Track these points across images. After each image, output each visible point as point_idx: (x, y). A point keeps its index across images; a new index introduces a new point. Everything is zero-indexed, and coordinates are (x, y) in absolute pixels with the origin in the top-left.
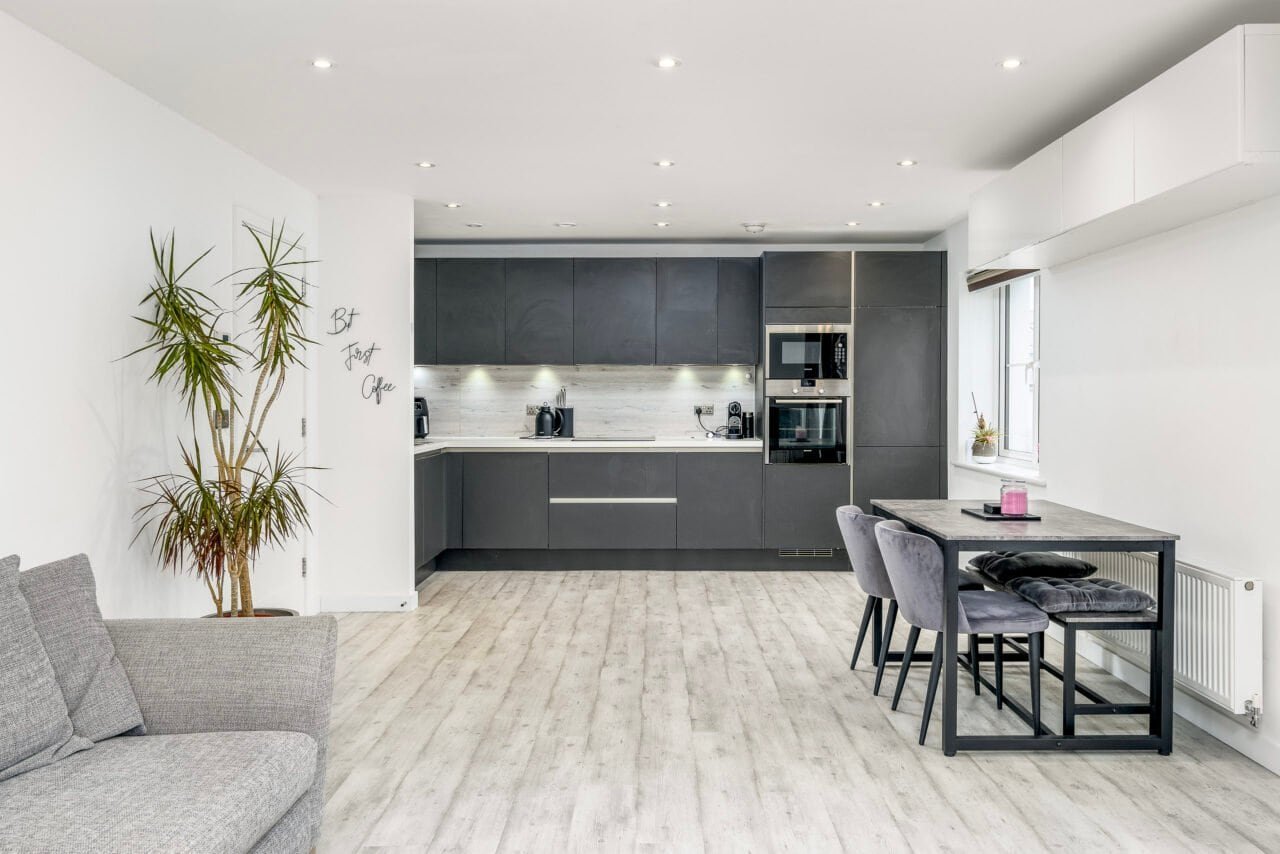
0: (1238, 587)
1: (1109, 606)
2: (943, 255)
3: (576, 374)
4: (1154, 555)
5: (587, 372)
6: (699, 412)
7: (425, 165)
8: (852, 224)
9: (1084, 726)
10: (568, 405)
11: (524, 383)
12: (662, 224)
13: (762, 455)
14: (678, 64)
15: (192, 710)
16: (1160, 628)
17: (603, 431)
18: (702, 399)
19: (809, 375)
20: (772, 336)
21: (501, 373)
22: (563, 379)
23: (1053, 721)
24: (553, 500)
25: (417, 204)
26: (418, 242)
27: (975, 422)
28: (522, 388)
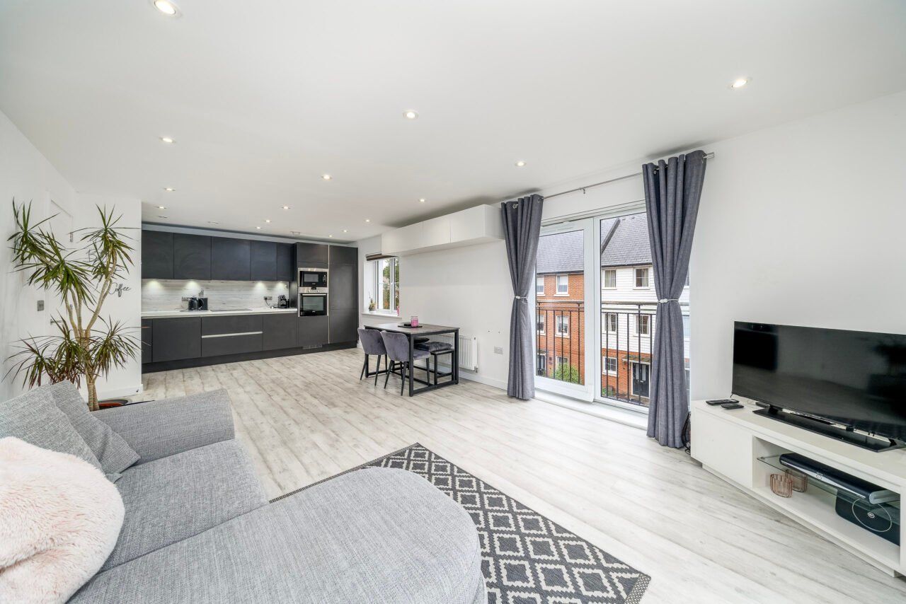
0: (473, 339)
1: (443, 348)
2: (357, 249)
3: (209, 284)
4: (454, 333)
5: (213, 283)
6: (266, 299)
7: (169, 189)
8: (331, 236)
9: (440, 381)
10: (205, 297)
11: (180, 288)
12: (258, 228)
13: (297, 313)
14: (331, 178)
15: (167, 444)
16: (455, 354)
17: (222, 307)
18: (268, 294)
19: (314, 286)
20: (301, 272)
21: (167, 283)
22: (203, 286)
23: (432, 382)
24: (203, 337)
25: (143, 204)
26: (143, 223)
27: (370, 301)
28: (179, 290)
